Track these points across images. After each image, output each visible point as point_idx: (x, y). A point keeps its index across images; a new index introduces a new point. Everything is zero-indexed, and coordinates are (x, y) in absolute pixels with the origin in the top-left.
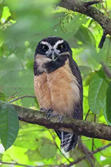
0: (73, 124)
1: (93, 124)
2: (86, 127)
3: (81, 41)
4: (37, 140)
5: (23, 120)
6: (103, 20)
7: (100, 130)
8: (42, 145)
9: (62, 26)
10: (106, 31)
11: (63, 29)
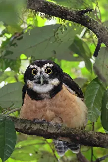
0: (71, 133)
1: (91, 132)
2: (83, 136)
3: (77, 53)
4: (37, 152)
5: (21, 131)
6: (97, 28)
7: (98, 138)
8: (42, 157)
9: (57, 37)
10: (100, 39)
11: (58, 39)
